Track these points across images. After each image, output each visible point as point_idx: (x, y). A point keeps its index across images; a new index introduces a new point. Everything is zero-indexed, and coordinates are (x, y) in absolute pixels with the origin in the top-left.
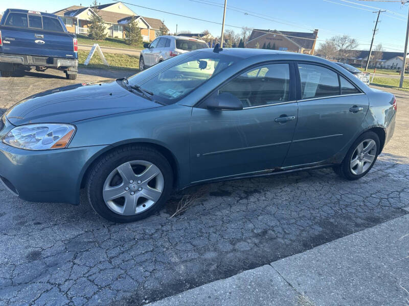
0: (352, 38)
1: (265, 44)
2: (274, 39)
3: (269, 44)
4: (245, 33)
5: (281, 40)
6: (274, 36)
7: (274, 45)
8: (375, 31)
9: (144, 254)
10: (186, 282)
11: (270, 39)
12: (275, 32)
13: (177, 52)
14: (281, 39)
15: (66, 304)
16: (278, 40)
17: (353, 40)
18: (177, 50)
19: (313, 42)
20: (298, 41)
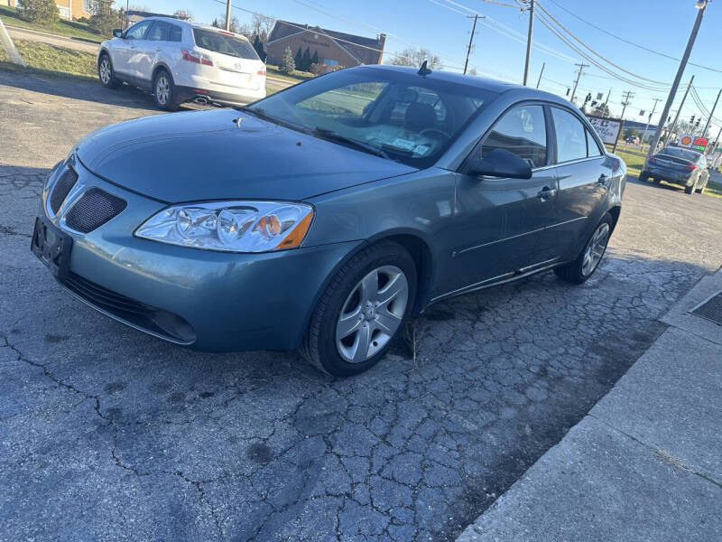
0: (434, 55)
1: (300, 50)
2: (314, 43)
3: (308, 50)
4: (259, 25)
5: (328, 46)
6: (316, 37)
7: (316, 53)
8: (470, 47)
9: (421, 423)
10: (515, 458)
11: (309, 42)
12: (317, 29)
13: (198, 54)
14: (327, 44)
15: (389, 524)
16: (322, 44)
17: (436, 59)
18: (198, 49)
19: (379, 55)
20: (355, 51)
